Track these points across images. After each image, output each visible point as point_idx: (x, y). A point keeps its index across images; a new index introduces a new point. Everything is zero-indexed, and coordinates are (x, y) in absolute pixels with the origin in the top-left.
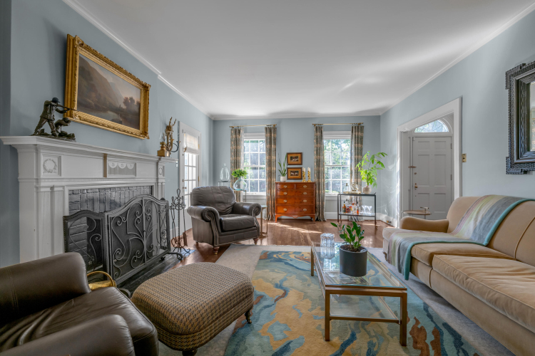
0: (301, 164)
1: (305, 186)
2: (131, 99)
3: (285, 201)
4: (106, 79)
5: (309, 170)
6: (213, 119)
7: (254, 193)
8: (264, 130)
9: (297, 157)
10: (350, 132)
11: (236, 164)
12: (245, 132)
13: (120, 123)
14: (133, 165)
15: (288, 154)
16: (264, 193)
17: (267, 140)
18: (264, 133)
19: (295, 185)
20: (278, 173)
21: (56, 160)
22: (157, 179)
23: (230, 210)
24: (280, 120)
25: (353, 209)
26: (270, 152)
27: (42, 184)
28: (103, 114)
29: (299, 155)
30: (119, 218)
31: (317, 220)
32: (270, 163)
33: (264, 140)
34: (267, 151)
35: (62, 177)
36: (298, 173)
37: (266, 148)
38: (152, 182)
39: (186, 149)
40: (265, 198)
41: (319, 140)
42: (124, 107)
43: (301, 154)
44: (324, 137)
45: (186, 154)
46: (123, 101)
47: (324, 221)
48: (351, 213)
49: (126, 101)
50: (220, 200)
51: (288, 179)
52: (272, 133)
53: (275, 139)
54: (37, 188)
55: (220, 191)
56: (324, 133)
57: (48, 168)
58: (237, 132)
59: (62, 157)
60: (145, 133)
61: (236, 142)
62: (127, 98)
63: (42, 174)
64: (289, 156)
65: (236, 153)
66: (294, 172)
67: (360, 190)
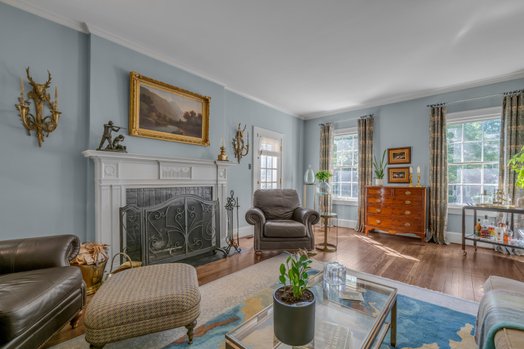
0: (410, 163)
1: (408, 193)
2: (193, 113)
3: (379, 211)
4: (165, 100)
5: (419, 170)
6: (303, 118)
7: (346, 198)
8: (357, 124)
9: (402, 154)
10: (501, 108)
11: (325, 165)
12: (336, 128)
13: (181, 134)
14: (188, 169)
15: (389, 150)
16: (356, 199)
17: (360, 135)
18: (357, 128)
19: (393, 191)
20: (374, 175)
21: (115, 167)
22: (217, 181)
23: (290, 214)
24: (380, 108)
25: (496, 232)
26: (364, 149)
27: (103, 184)
28: (163, 128)
29: (406, 151)
30: (157, 212)
31: (432, 241)
32: (364, 163)
33: (357, 135)
34: (359, 148)
35: (120, 178)
36: (403, 174)
37: (359, 144)
38: (212, 184)
39: (261, 152)
40: (357, 205)
41: (438, 126)
42: (184, 120)
43: (409, 149)
44: (448, 122)
45: (263, 157)
46: (183, 115)
47: (444, 244)
48: (492, 239)
49: (186, 115)
50: (278, 203)
51: (389, 182)
52: (367, 127)
53: (371, 133)
54: (100, 186)
55: (281, 194)
56: (447, 116)
57: (108, 173)
58: (326, 129)
59: (120, 164)
60: (206, 141)
61: (326, 141)
62: (187, 113)
63: (103, 176)
64: (392, 153)
65: (325, 153)
66: (399, 174)
67: (513, 202)
